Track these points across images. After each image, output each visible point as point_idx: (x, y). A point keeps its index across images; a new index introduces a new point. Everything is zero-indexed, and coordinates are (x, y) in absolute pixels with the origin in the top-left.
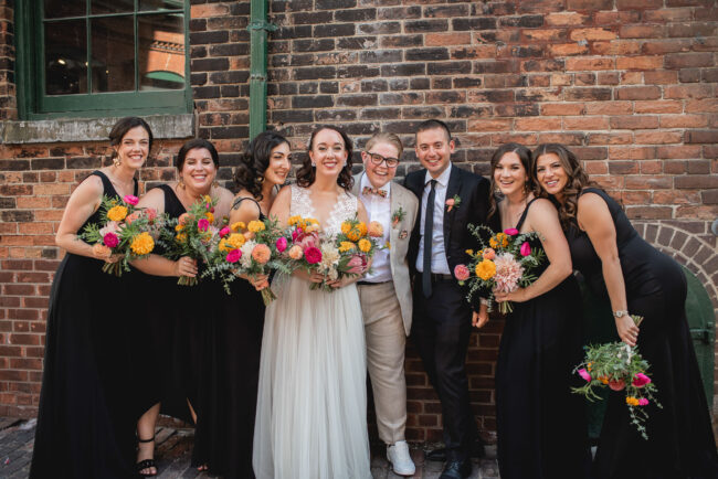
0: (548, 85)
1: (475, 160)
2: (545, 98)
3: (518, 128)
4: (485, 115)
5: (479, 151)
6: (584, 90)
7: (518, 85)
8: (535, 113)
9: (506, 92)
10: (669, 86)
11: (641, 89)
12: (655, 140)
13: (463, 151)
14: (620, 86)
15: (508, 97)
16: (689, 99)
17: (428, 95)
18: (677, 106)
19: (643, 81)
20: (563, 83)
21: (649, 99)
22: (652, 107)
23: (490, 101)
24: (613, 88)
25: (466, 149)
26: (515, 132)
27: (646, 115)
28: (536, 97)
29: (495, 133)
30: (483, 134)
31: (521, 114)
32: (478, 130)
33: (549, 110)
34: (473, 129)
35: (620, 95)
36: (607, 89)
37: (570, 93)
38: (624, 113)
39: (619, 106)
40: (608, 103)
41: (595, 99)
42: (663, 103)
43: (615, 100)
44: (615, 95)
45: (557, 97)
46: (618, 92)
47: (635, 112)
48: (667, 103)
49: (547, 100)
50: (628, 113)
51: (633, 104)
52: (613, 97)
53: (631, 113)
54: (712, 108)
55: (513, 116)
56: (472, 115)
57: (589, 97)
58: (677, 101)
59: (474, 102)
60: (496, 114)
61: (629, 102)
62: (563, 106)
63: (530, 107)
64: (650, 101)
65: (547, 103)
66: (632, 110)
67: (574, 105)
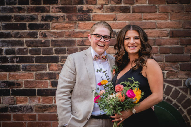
0: (96, 4)
1: (55, 45)
2: (94, 11)
3: (79, 27)
4: (61, 20)
5: (57, 41)
6: (116, 7)
7: (79, 4)
8: (89, 19)
9: (72, 7)
10: (161, 5)
11: (146, 7)
12: (154, 35)
13: (49, 40)
14: (135, 5)
15: (73, 10)
16: (172, 13)
17: (28, 8)
18: (166, 16)
19: (147, 2)
20: (104, 2)
21: (150, 12)
22: (152, 17)
23: (63, 12)
24: (131, 6)
26: (78, 30)
27: (149, 21)
28: (89, 11)
29: (67, 30)
30: (59, 31)
31: (81, 20)
32: (57, 29)
33: (96, 18)
34: (54, 28)
35: (135, 10)
36: (128, 7)
37: (108, 9)
38: (137, 20)
39: (135, 16)
40: (129, 14)
41: (122, 12)
42: (158, 15)
43: (133, 12)
44: (132, 10)
45: (101, 11)
46: (134, 9)
47: (143, 19)
48: (160, 15)
49: (95, 12)
50: (140, 20)
51: (142, 15)
52: (131, 11)
53: (141, 20)
54: (184, 18)
55: (77, 21)
56: (53, 20)
57: (118, 11)
58: (166, 13)
59: (55, 12)
60: (67, 20)
61: (140, 14)
62: (104, 16)
63: (86, 16)
64: (151, 14)
65: (95, 14)
66: (142, 18)
67: (110, 15)
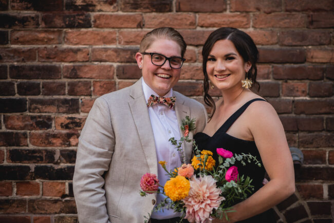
1: (18, 77)
2: (98, 8)
3: (68, 41)
4: (31, 26)
5: (23, 68)
8: (87, 24)
13: (6, 67)
15: (56, 5)
16: (258, 13)
18: (245, 20)
21: (213, 12)
23: (35, 10)
25: (8, 64)
26: (65, 46)
28: (88, 7)
29: (42, 46)
30: (27, 47)
31: (71, 26)
32: (23, 43)
33: (103, 21)
34: (17, 41)
35: (182, 6)
37: (126, 3)
38: (186, 27)
39: (181, 19)
40: (169, 15)
41: (154, 10)
42: (230, 16)
43: (177, 11)
44: (176, 6)
45: (112, 7)
46: (179, 3)
47: (198, 26)
48: (233, 17)
49: (100, 11)
50: (191, 27)
51: (196, 17)
52: (174, 9)
53: (194, 27)
54: (281, 23)
55: (63, 27)
56: (15, 25)
57: (148, 8)
58: (244, 14)
59: (18, 9)
60: (43, 25)
61: (192, 14)
62: (119, 18)
63: (81, 17)
64: (214, 14)
65: (101, 13)
66: (195, 24)
67: (130, 16)
